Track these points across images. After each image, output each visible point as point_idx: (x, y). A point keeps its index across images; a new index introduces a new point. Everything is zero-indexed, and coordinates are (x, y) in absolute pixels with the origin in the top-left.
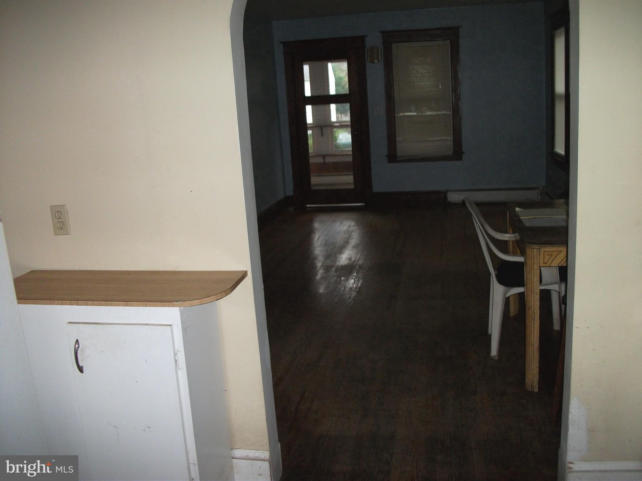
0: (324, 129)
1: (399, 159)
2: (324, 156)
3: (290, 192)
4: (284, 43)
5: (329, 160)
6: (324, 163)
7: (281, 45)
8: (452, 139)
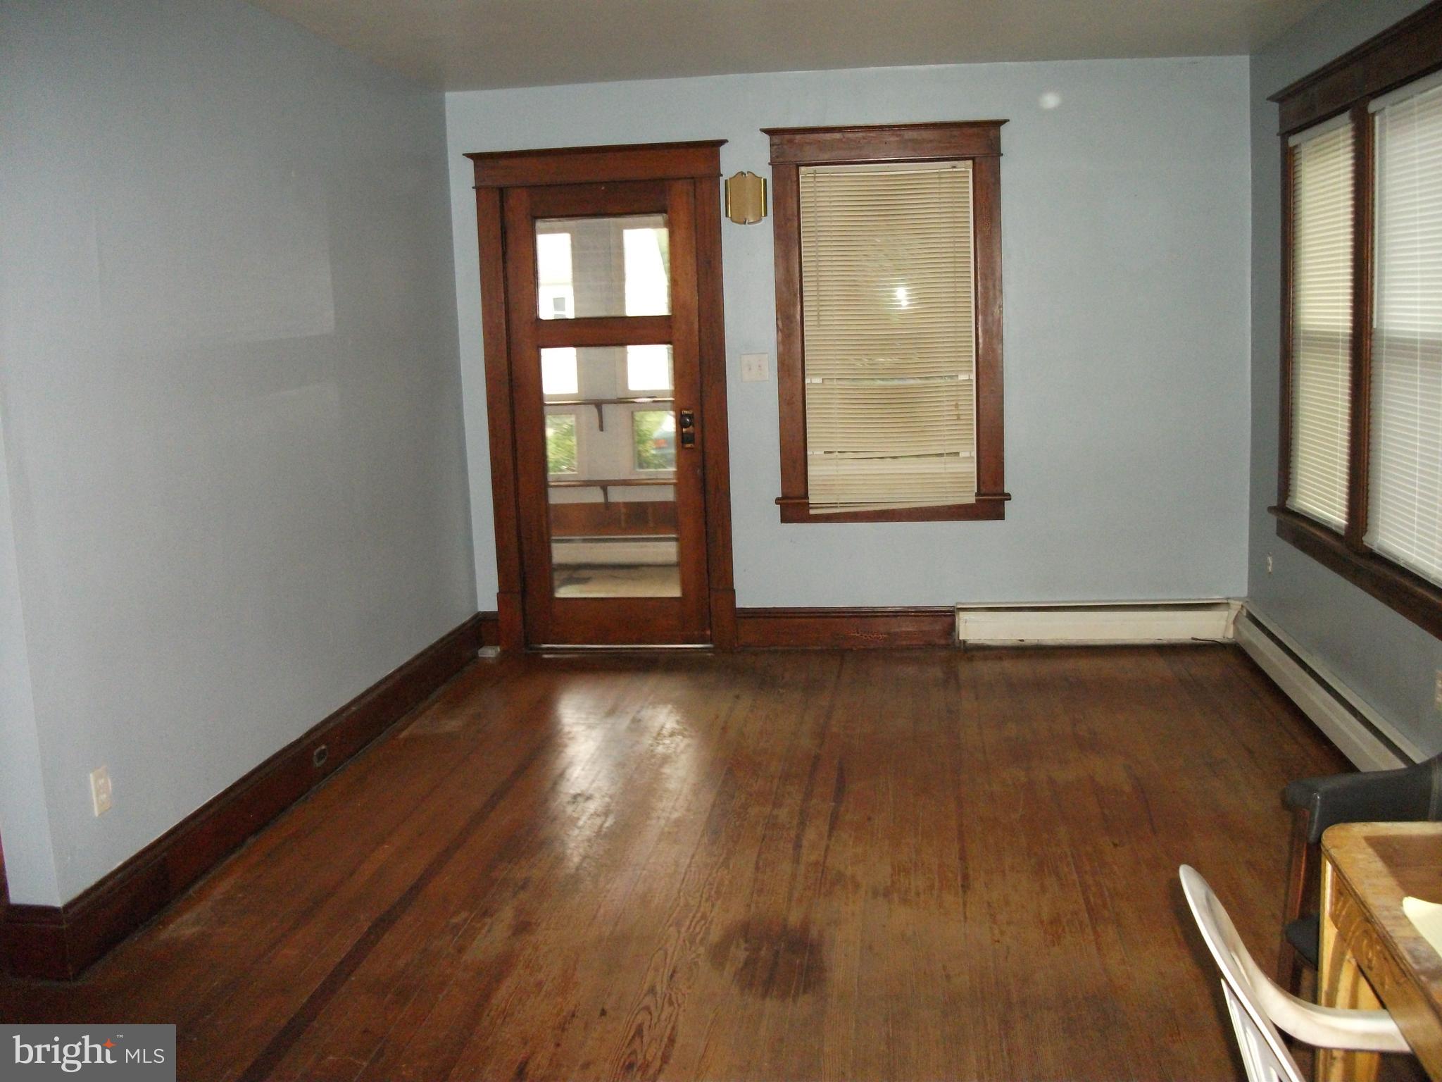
0: (605, 408)
1: (812, 512)
2: (604, 485)
3: (488, 602)
4: (479, 159)
5: (618, 496)
6: (607, 505)
7: (470, 163)
8: (974, 454)
